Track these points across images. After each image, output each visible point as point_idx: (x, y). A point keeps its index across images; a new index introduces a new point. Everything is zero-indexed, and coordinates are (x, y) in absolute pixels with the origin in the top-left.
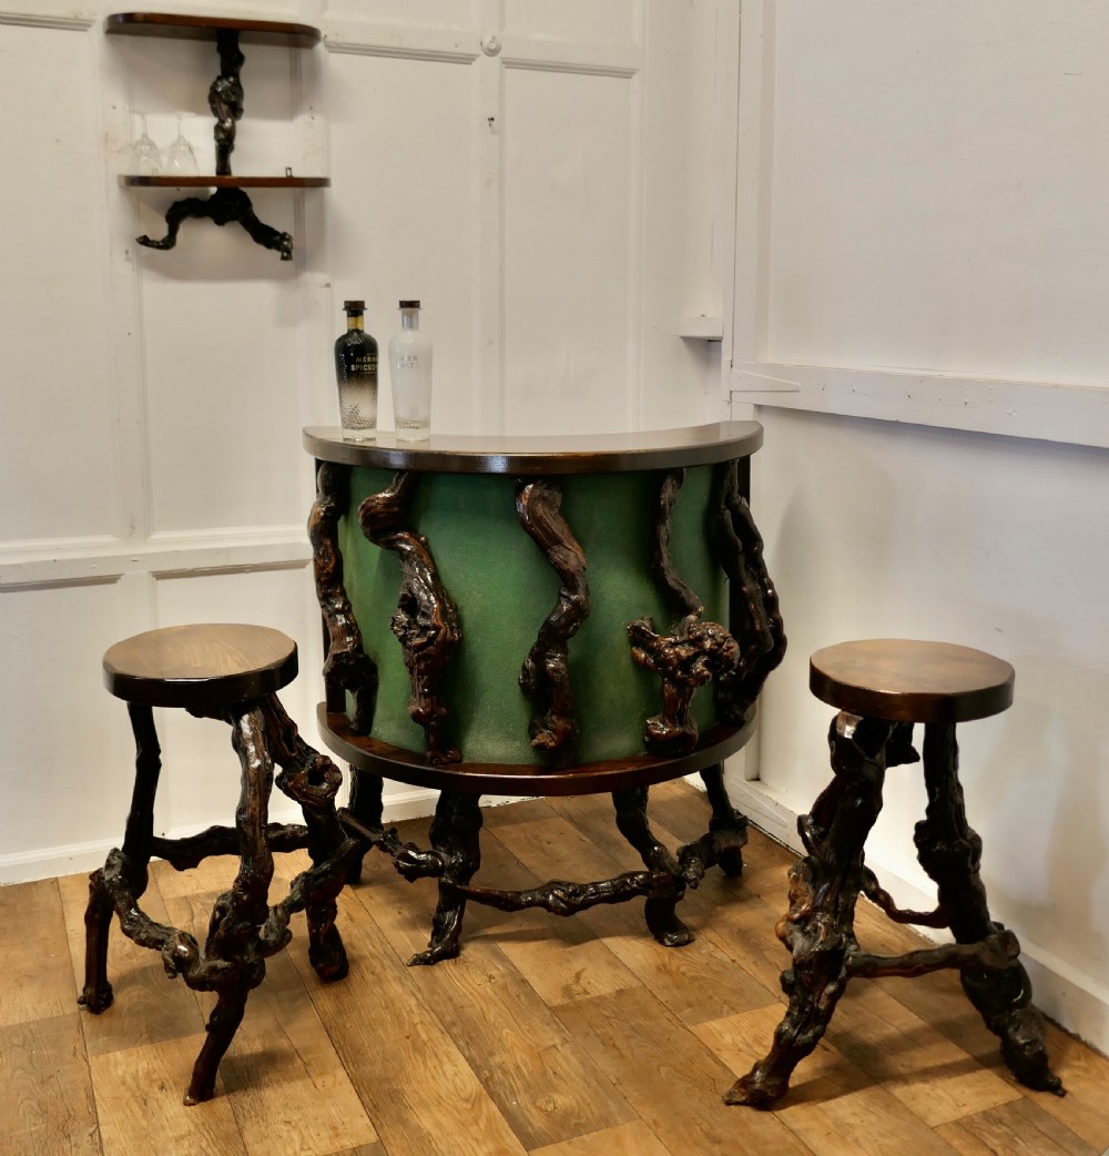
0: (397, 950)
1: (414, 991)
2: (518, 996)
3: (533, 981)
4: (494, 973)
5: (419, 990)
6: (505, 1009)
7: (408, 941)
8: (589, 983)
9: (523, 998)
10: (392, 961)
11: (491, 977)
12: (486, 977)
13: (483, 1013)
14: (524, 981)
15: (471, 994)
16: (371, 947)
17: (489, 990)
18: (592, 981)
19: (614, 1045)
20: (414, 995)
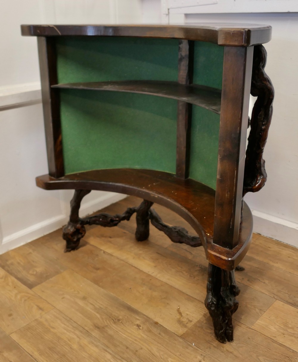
0: (79, 323)
1: (105, 348)
2: (160, 334)
3: (160, 322)
4: (138, 322)
5: (107, 347)
6: (159, 345)
7: (81, 315)
8: (187, 314)
9: (163, 335)
10: (81, 332)
11: (138, 326)
12: (135, 327)
13: (150, 351)
14: (156, 323)
15: (136, 340)
16: (63, 325)
17: (143, 335)
18: (188, 313)
19: (227, 350)
20: (106, 351)
